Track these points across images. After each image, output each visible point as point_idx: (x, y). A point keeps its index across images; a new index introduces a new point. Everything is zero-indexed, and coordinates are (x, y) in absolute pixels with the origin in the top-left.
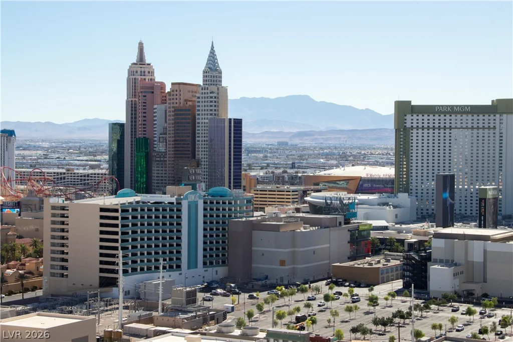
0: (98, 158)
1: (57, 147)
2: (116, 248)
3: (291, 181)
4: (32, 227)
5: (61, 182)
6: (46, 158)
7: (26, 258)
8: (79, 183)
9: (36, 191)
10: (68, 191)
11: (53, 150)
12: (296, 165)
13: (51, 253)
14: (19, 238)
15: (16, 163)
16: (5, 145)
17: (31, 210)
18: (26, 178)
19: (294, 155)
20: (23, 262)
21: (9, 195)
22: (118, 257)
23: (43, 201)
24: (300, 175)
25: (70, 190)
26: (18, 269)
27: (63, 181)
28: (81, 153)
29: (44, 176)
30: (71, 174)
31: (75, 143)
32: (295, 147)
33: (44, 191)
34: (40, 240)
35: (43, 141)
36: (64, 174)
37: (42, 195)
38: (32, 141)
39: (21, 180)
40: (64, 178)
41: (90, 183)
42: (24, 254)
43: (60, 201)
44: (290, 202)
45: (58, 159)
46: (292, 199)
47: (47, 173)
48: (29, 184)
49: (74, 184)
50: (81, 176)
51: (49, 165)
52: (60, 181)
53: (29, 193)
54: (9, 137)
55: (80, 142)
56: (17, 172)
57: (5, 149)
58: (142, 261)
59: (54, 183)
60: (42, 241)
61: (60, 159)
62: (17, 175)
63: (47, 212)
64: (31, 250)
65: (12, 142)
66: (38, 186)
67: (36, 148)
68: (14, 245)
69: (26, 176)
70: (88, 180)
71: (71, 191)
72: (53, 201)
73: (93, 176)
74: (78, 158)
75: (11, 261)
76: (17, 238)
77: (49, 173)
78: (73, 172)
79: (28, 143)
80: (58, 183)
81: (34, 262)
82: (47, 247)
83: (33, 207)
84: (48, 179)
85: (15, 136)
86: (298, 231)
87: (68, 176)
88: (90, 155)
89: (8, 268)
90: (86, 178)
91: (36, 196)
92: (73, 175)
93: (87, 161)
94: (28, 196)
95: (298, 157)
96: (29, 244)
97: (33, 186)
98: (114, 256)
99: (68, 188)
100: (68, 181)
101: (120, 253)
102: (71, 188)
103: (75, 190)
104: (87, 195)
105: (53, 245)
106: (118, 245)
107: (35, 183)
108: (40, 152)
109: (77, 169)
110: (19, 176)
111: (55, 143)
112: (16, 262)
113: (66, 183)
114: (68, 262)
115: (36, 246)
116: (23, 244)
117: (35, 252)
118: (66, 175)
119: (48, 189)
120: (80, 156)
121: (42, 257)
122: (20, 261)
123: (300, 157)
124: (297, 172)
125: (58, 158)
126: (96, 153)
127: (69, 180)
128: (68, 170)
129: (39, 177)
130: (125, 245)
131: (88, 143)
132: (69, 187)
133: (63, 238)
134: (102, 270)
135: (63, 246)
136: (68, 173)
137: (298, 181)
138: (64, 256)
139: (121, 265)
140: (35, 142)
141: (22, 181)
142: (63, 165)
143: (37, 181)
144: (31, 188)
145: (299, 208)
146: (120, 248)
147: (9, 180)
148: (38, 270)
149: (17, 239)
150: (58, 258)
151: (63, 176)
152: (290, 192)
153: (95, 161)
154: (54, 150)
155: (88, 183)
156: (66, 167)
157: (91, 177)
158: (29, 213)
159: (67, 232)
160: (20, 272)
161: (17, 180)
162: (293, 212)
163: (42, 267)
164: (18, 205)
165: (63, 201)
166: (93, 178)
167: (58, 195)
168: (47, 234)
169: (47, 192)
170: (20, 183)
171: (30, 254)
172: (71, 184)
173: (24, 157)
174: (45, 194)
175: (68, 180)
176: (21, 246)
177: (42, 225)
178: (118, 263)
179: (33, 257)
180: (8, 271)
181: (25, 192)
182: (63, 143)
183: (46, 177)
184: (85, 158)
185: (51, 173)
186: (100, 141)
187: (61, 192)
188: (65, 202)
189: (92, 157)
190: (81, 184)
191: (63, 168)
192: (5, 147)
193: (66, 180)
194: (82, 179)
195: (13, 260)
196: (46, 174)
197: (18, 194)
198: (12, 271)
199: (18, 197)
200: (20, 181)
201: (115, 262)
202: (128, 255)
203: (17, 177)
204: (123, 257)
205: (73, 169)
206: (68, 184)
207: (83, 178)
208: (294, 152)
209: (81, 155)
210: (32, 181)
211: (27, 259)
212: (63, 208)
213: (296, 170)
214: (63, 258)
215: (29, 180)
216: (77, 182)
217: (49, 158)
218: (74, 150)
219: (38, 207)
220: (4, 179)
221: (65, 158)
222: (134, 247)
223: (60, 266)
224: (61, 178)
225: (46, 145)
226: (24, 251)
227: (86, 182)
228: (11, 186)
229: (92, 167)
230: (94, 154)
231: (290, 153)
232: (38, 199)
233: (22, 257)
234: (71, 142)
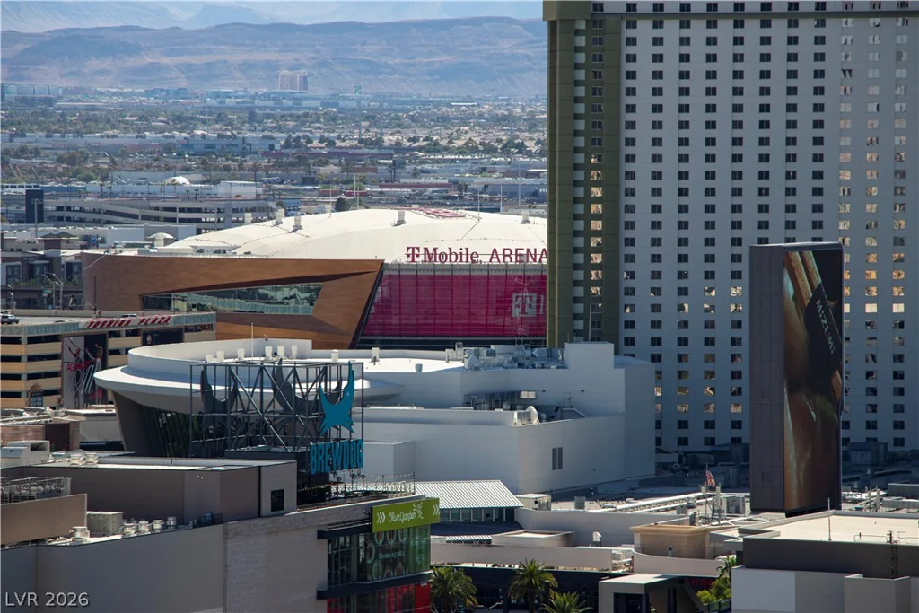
3: (23, 285)
12: (50, 206)
19: (36, 152)
24: (69, 254)
32: (44, 113)
44: (17, 395)
46: (31, 377)
86: (61, 541)
95: (60, 160)
123: (72, 160)
124: (53, 242)
137: (60, 284)
145: (66, 426)
152: (16, 341)
162: (34, 448)
208: (36, 138)
213: (51, 229)
231: (18, 142)
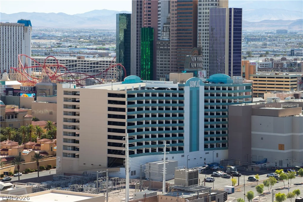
0: (107, 46)
1: (69, 36)
2: (123, 131)
3: (290, 68)
4: (47, 111)
5: (73, 69)
6: (59, 47)
7: (42, 139)
8: (90, 70)
9: (51, 78)
10: (79, 77)
11: (65, 39)
12: (295, 53)
13: (64, 135)
14: (35, 121)
15: (32, 50)
16: (22, 34)
17: (46, 95)
18: (41, 65)
19: (293, 43)
20: (38, 143)
21: (26, 81)
22: (124, 139)
23: (56, 86)
24: (299, 62)
25: (81, 76)
26: (34, 149)
27: (74, 68)
28: (91, 42)
29: (57, 63)
30: (82, 61)
31: (86, 32)
32: (295, 35)
33: (57, 77)
34: (54, 123)
35: (56, 31)
36: (76, 61)
37: (55, 81)
38: (46, 30)
39: (36, 67)
40: (76, 66)
41: (99, 70)
42: (39, 135)
43: (71, 87)
44: (289, 88)
45: (70, 48)
46: (291, 85)
47: (60, 61)
48: (44, 70)
49: (85, 71)
50: (91, 64)
51: (63, 53)
52: (71, 68)
53: (44, 79)
54: (25, 27)
55: (91, 32)
56: (33, 59)
57: (22, 38)
58: (147, 143)
59: (67, 70)
60: (56, 123)
61: (72, 48)
62: (33, 62)
63: (60, 97)
64: (45, 132)
65: (28, 31)
66: (52, 72)
67: (50, 37)
68: (30, 128)
69: (41, 63)
70: (97, 67)
71: (82, 77)
72: (66, 86)
73: (102, 63)
74: (88, 47)
75: (27, 142)
76: (33, 120)
77: (62, 61)
78: (83, 60)
79: (43, 32)
80: (70, 70)
81: (48, 142)
82: (60, 129)
83: (47, 92)
84: (61, 66)
85: (31, 25)
86: (297, 116)
87: (79, 64)
88: (99, 44)
89: (25, 149)
90: (96, 65)
91: (50, 82)
92: (84, 62)
93: (96, 49)
94: (43, 82)
95: (297, 44)
96: (44, 126)
97: (47, 73)
98: (121, 138)
99: (80, 75)
100: (79, 68)
101: (127, 135)
102: (82, 75)
103: (85, 77)
104: (96, 81)
105: (65, 127)
106: (125, 128)
107: (49, 70)
108: (53, 41)
109: (88, 57)
110: (35, 63)
111: (67, 32)
112: (32, 143)
113: (77, 70)
114: (79, 143)
115: (50, 128)
116: (39, 126)
117: (49, 134)
118: (77, 62)
119: (61, 75)
120: (90, 45)
121: (56, 138)
122: (36, 142)
123: (300, 44)
124: (296, 60)
125: (70, 46)
126: (105, 42)
127: (80, 67)
128: (79, 58)
129: (52, 64)
130: (131, 128)
131: (97, 33)
132: (80, 73)
133: (74, 121)
134: (110, 152)
135: (75, 128)
136: (79, 61)
137: (297, 67)
138: (76, 138)
139: (127, 146)
140: (50, 32)
141: (38, 68)
142: (74, 53)
143: (51, 68)
144: (46, 74)
145: (298, 94)
146: (126, 131)
147: (26, 66)
148: (52, 150)
149: (33, 122)
150: (70, 140)
151: (74, 63)
152: (288, 78)
153: (104, 49)
154: (67, 39)
155: (97, 70)
156: (77, 55)
157: (100, 64)
158: (44, 97)
159: (79, 115)
160: (36, 152)
161: (33, 67)
162: (292, 98)
163: (55, 148)
164: (34, 90)
165: (75, 86)
166: (102, 66)
167: (70, 81)
168: (60, 117)
169: (60, 78)
170: (35, 70)
171: (45, 135)
172: (82, 71)
173: (39, 46)
174: (58, 80)
175: (79, 67)
176: (37, 128)
177: (55, 109)
178: (124, 145)
179: (47, 139)
180: (25, 151)
181: (40, 78)
182: (74, 33)
183: (59, 64)
184: (95, 47)
185: (64, 61)
186: (109, 31)
187: (72, 79)
188: (76, 88)
189: (101, 46)
190: (91, 71)
191: (75, 56)
192: (22, 36)
193: (77, 67)
194: (92, 66)
195: (29, 141)
196: (59, 62)
197: (34, 80)
198: (28, 151)
199: (33, 82)
200: (35, 68)
201: (123, 144)
202: (134, 137)
203: (33, 64)
204: (130, 139)
205: (84, 57)
206: (79, 71)
207: (93, 65)
208: (293, 40)
209: (91, 44)
210: (47, 68)
211: (42, 140)
212: (75, 93)
213: (295, 57)
214: (75, 140)
215: (44, 67)
216: (88, 69)
217: (61, 47)
218: (84, 39)
219: (51, 92)
220: (21, 66)
221: (76, 47)
222: (140, 130)
223: (72, 147)
224: (73, 65)
225: (59, 34)
226: (40, 133)
227: (96, 69)
228: (28, 72)
229: (101, 55)
230: (103, 43)
231: (290, 41)
232: (52, 84)
233: (38, 138)
234: (81, 32)
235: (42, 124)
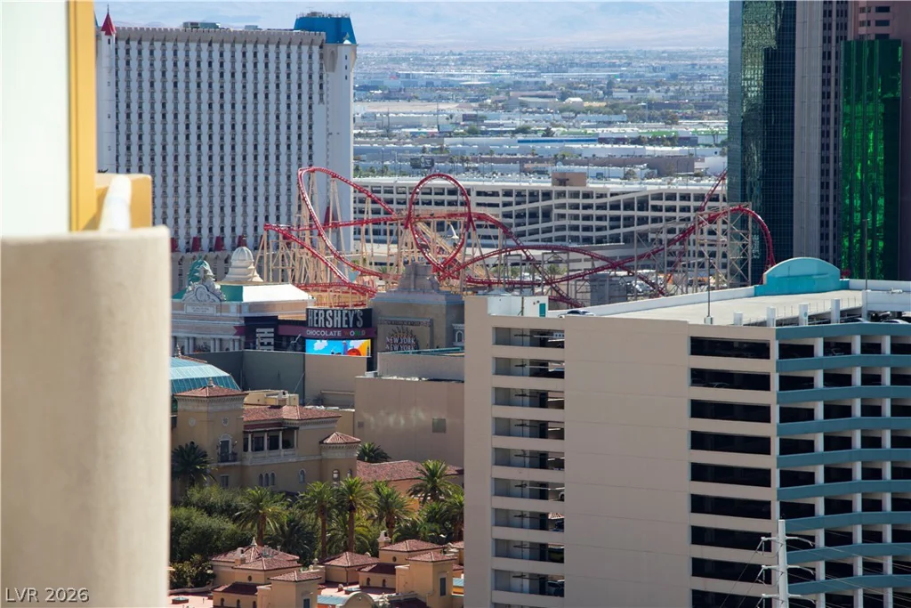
0: (686, 128)
1: (517, 86)
2: (759, 510)
4: (421, 416)
5: (536, 232)
6: (473, 132)
7: (398, 540)
8: (608, 233)
9: (437, 269)
10: (562, 267)
11: (502, 96)
13: (496, 524)
14: (370, 461)
15: (355, 149)
16: (316, 77)
17: (417, 347)
18: (395, 215)
20: (385, 558)
21: (331, 285)
22: (768, 547)
23: (461, 306)
25: (568, 262)
26: (367, 588)
27: (541, 226)
28: (614, 108)
29: (466, 204)
30: (575, 195)
31: (591, 66)
33: (465, 266)
34: (451, 470)
35: (463, 61)
36: (547, 195)
37: (456, 282)
38: (419, 60)
39: (376, 222)
40: (547, 215)
41: (651, 236)
42: (390, 525)
43: (528, 309)
45: (520, 137)
47: (479, 194)
48: (408, 236)
49: (588, 240)
50: (615, 207)
51: (489, 161)
52: (527, 228)
53: (408, 275)
54: (329, 47)
55: (613, 65)
56: (359, 189)
57: (316, 97)
58: (873, 568)
59: (508, 235)
60: (461, 472)
61: (530, 137)
62: (362, 201)
63: (479, 353)
64: (415, 509)
65: (341, 62)
66: (442, 245)
67: (436, 91)
68: (351, 489)
69: (394, 206)
70: (643, 221)
71: (573, 266)
72: (503, 307)
73: (664, 203)
74: (603, 131)
75: (337, 555)
76: (361, 458)
77: (486, 194)
78: (581, 189)
79: (404, 69)
80: (522, 234)
81: (427, 557)
82: (478, 500)
83: (423, 333)
84: (480, 217)
85: (352, 39)
87: (563, 206)
88: (651, 119)
89: (329, 583)
90: (636, 213)
91: (435, 287)
92: (581, 201)
93: (637, 141)
94: (403, 289)
96: (410, 485)
97: (422, 248)
98: (750, 541)
99: (564, 256)
100: (562, 228)
101: (778, 529)
102: (573, 255)
103: (588, 265)
104: (638, 285)
105: (502, 488)
106: (770, 494)
107: (431, 234)
108: (450, 107)
109: (599, 176)
110: (369, 206)
111: (509, 67)
112: (361, 559)
113: (554, 234)
114: (561, 561)
115: (434, 492)
116: (387, 483)
117: (432, 518)
118: (554, 201)
119: (483, 257)
120: (609, 124)
121: (460, 538)
122: (375, 555)
125: (524, 130)
126: (677, 106)
127: (566, 222)
128: (562, 180)
129: (445, 209)
130: (798, 495)
131: (640, 67)
132: (567, 250)
133: (541, 461)
134: (701, 602)
135: (543, 495)
136: (561, 194)
138: (549, 538)
139: (781, 580)
140: (431, 65)
141: (382, 227)
142: (541, 160)
143: (440, 227)
144: (417, 256)
146: (776, 509)
147: (330, 221)
148: (443, 592)
149: (361, 465)
150: (521, 545)
151: (541, 204)
153: (673, 141)
154: (507, 96)
155: (643, 236)
156: (550, 168)
157: (655, 208)
158: (410, 357)
159: (560, 435)
160: (375, 597)
161: (361, 222)
163: (459, 581)
164: (364, 323)
165: (542, 307)
166: (664, 214)
167: (522, 285)
168: (479, 443)
169: (479, 273)
170: (371, 237)
171: (414, 524)
172: (575, 239)
173: (388, 131)
174: (470, 280)
175: (562, 222)
176: (378, 493)
177: (457, 408)
178: (769, 572)
179: (424, 540)
180: (328, 593)
181: (392, 271)
182: (541, 69)
183: (475, 210)
184: (631, 130)
185: (495, 194)
186: (694, 58)
187: (532, 273)
188: (550, 314)
189: (657, 128)
190: (615, 239)
191: (542, 172)
192: (316, 87)
193: (554, 223)
194: (617, 218)
195: (345, 551)
196: (474, 199)
197: (367, 278)
198: (342, 595)
199: (363, 290)
200: (371, 227)
201: (759, 567)
202: (812, 538)
203: (362, 212)
204: (791, 545)
205: (582, 178)
206: (563, 239)
207: (622, 213)
209: (614, 118)
210: (421, 226)
211: (403, 546)
212: (542, 338)
214: (543, 546)
215: (409, 221)
216: (599, 229)
217: (484, 133)
218: (585, 98)
219: (441, 331)
220: (311, 217)
221: (548, 133)
222: (837, 506)
223: (533, 577)
224: (533, 215)
225: (474, 77)
226: (390, 514)
227: (636, 228)
228: (339, 249)
229: (660, 168)
230: (665, 111)
232: (442, 299)
233: (382, 538)
234: (572, 65)
235: (399, 474)
